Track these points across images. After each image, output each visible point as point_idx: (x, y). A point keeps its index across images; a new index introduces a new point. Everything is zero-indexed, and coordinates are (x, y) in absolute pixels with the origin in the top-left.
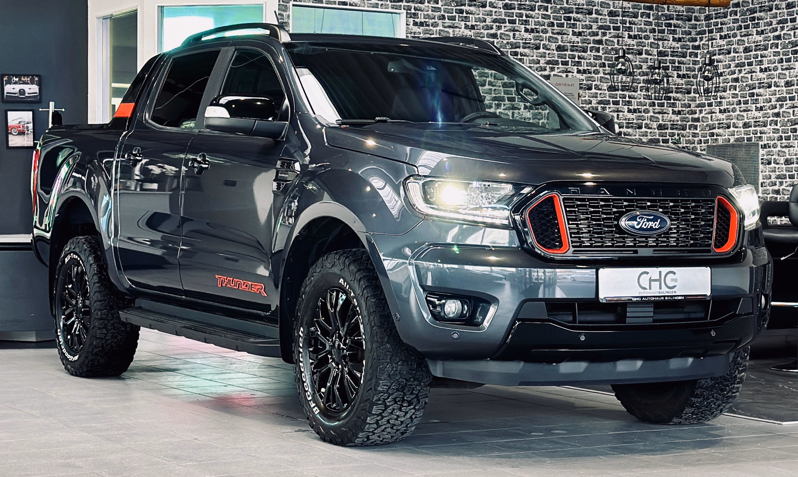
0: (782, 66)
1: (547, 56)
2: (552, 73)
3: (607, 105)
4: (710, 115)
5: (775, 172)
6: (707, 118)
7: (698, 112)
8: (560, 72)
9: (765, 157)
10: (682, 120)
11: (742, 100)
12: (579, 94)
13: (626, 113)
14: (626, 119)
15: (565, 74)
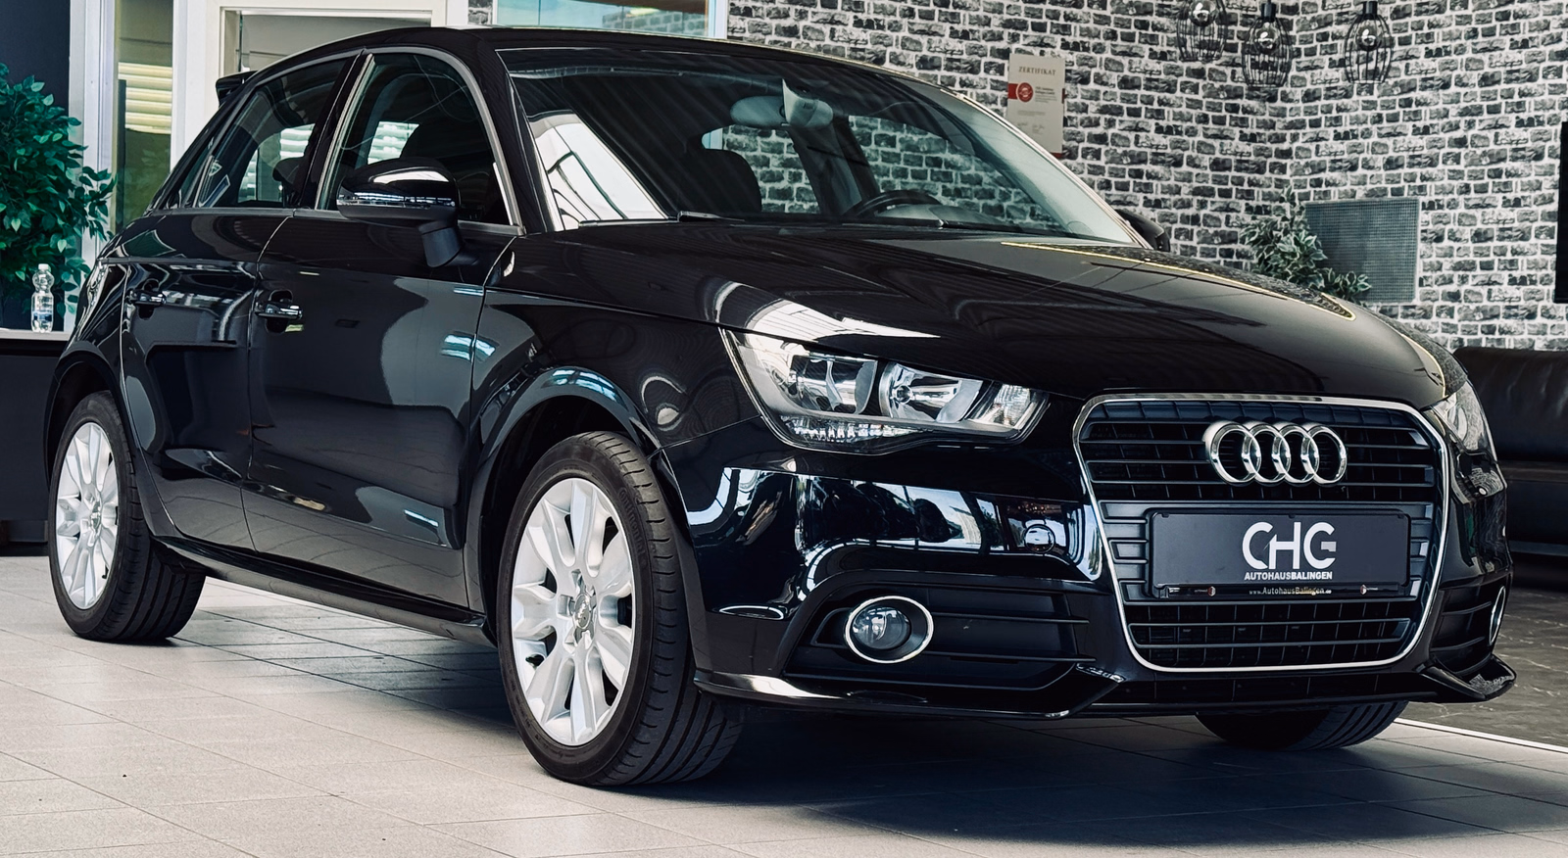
0: (1475, 44)
1: (1005, 10)
2: (1014, 46)
3: (1117, 115)
4: (1315, 144)
5: (1451, 256)
6: (1308, 150)
7: (1288, 138)
8: (1028, 45)
9: (1431, 227)
10: (1259, 152)
11: (1384, 113)
12: (1064, 90)
13: (1152, 133)
14: (1151, 146)
15: (1036, 51)
